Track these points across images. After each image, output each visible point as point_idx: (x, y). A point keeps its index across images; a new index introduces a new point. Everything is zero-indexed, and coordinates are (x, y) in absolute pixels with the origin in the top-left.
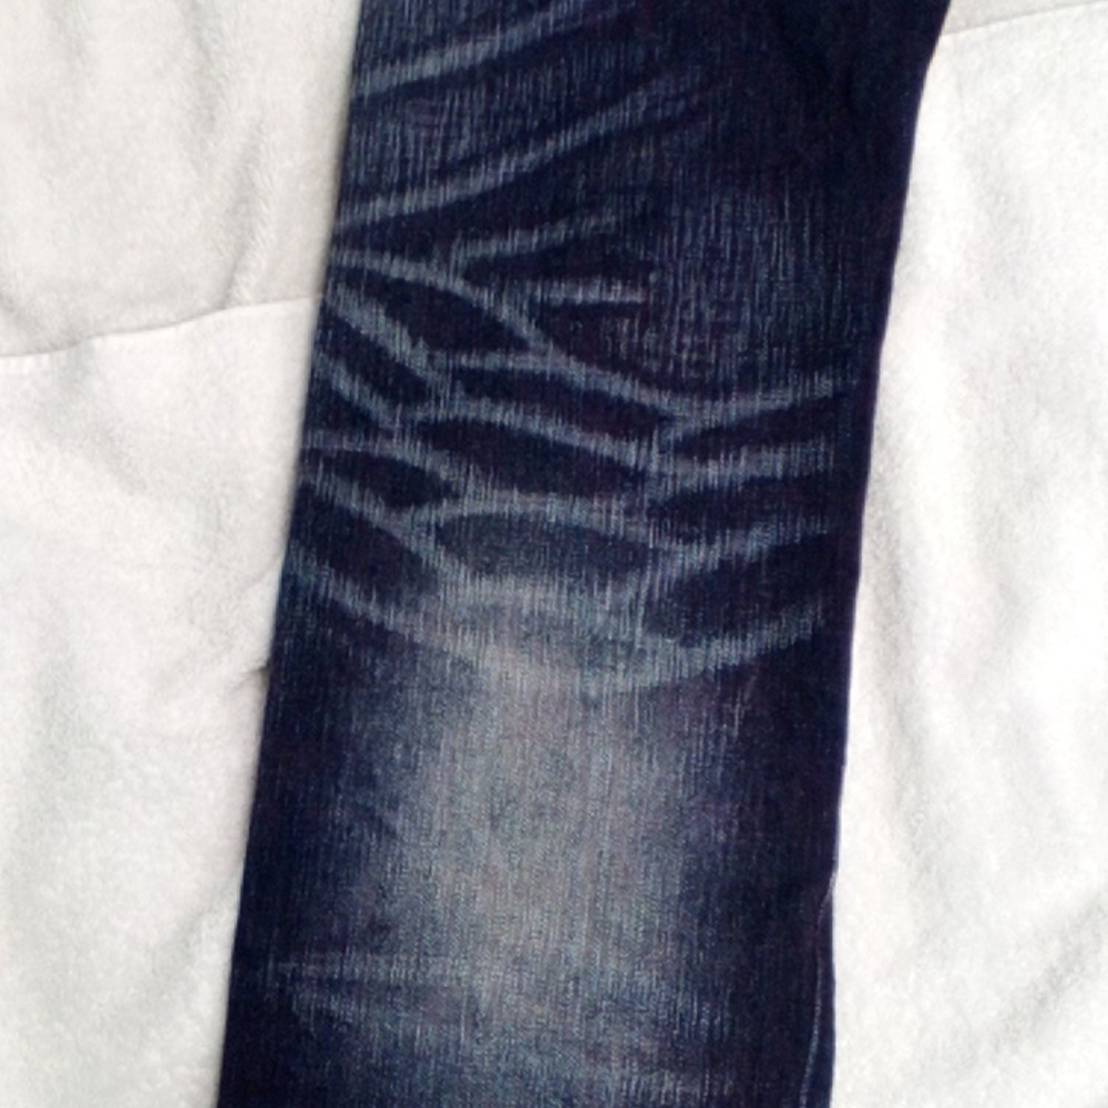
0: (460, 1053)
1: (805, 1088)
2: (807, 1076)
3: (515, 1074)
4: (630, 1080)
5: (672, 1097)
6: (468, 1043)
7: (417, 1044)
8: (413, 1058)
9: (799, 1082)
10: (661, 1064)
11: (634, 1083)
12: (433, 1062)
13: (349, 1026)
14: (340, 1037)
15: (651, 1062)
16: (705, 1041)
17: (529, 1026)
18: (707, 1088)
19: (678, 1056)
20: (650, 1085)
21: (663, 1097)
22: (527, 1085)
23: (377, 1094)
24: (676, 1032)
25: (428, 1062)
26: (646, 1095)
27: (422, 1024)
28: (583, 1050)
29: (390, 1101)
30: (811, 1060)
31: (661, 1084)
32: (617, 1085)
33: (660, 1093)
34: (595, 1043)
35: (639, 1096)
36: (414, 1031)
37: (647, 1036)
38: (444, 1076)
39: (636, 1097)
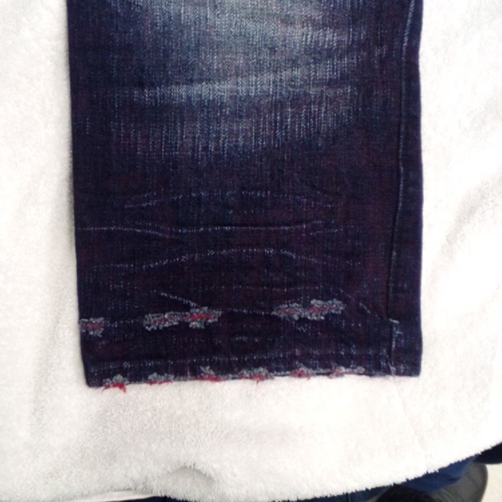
0: (208, 23)
1: (407, 33)
2: (408, 25)
3: (241, 35)
4: (307, 35)
5: (331, 43)
6: (212, 17)
7: (182, 18)
8: (182, 27)
9: (404, 28)
10: (324, 25)
11: (309, 36)
12: (192, 29)
13: (141, 8)
14: (137, 15)
15: (319, 23)
16: (349, 9)
17: (247, 6)
18: (351, 36)
19: (333, 19)
20: (318, 37)
21: (326, 43)
22: (248, 41)
23: (162, 48)
24: (332, 6)
25: (190, 29)
26: (317, 42)
27: (184, 6)
28: (279, 19)
29: (170, 51)
30: (410, 15)
31: (325, 36)
32: (300, 38)
33: (325, 41)
34: (286, 15)
35: (313, 44)
36: (180, 11)
37: (315, 9)
38: (200, 37)
39: (310, 45)
